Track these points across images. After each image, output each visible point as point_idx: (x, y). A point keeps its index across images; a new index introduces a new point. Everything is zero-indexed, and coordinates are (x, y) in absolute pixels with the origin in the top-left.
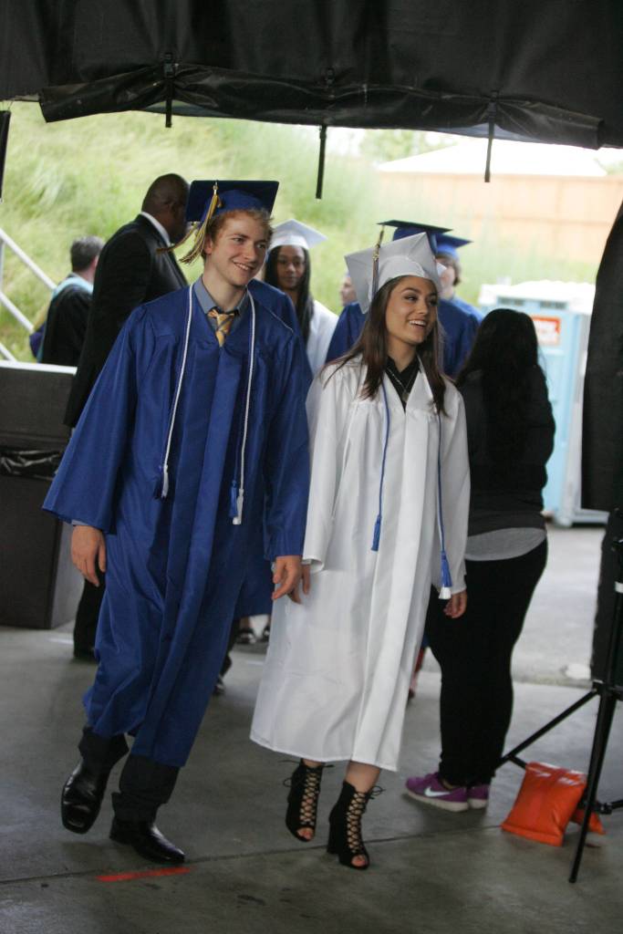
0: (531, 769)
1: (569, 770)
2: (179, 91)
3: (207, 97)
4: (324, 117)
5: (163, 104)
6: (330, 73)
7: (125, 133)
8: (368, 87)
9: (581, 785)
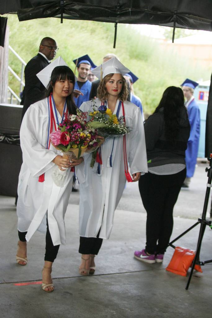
0: (177, 249)
1: (190, 250)
2: (65, 11)
3: (76, 13)
4: (116, 20)
5: (60, 15)
6: (119, 4)
7: (71, 28)
8: (131, 10)
9: (194, 255)
